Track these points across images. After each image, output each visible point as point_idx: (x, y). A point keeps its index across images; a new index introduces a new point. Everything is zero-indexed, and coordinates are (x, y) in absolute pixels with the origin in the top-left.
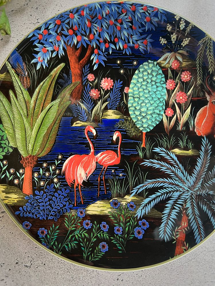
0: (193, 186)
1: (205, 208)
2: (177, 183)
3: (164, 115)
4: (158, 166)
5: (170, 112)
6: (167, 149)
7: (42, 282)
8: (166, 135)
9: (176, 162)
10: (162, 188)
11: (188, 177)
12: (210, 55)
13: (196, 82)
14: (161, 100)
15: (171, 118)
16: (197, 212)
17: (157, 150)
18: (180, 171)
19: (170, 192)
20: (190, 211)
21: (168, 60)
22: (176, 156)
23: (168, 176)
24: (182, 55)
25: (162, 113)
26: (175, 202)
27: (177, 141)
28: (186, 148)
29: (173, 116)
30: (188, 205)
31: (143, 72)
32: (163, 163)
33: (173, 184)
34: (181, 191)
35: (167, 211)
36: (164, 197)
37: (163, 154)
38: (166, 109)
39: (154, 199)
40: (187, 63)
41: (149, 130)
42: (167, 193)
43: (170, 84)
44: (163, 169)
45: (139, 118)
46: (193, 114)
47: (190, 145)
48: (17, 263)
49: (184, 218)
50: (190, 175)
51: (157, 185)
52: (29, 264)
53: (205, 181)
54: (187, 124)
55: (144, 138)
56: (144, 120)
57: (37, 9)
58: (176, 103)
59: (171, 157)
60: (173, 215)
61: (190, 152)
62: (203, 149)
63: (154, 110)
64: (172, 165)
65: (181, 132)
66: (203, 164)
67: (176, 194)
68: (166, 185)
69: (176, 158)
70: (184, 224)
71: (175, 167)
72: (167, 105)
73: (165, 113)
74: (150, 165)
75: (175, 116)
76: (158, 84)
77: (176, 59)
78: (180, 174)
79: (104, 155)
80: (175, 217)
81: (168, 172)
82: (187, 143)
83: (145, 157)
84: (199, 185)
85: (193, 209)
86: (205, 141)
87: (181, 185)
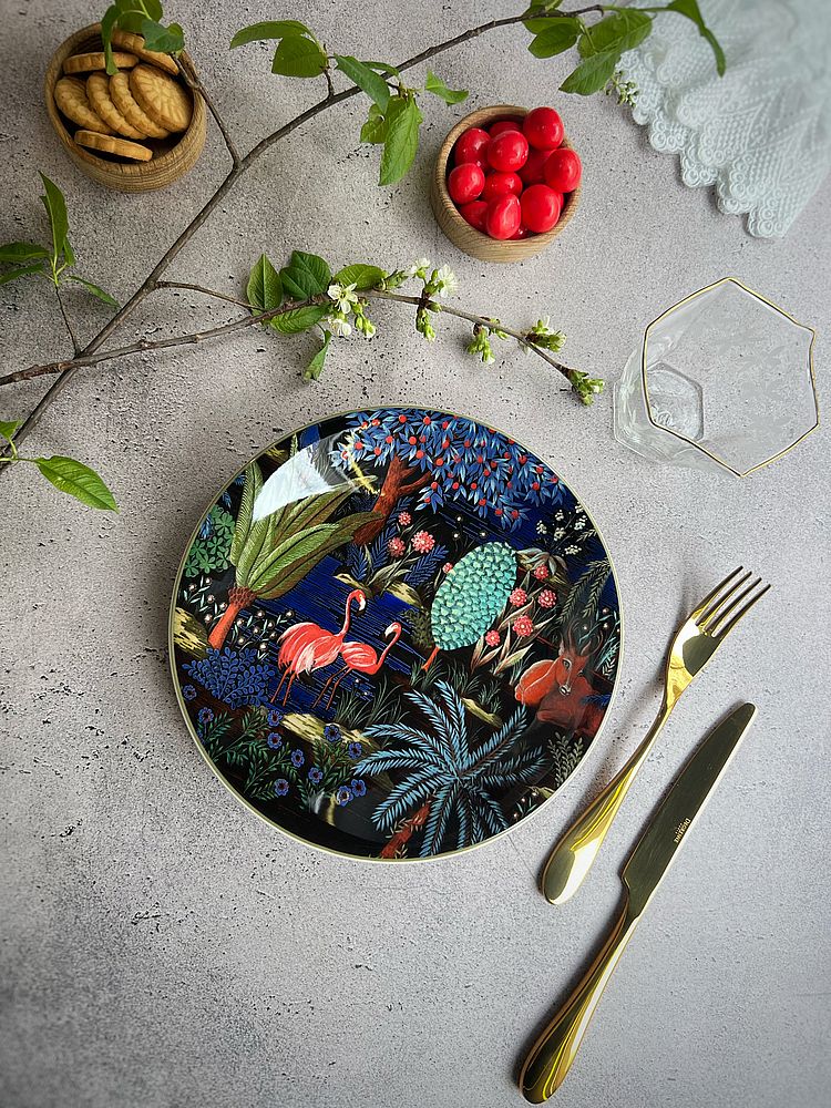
0: (465, 772)
1: (462, 812)
2: (443, 752)
3: (482, 637)
4: (429, 711)
5: (493, 638)
6: (458, 692)
7: (147, 795)
8: (468, 670)
9: (459, 720)
10: (416, 747)
11: (465, 754)
12: (596, 590)
13: (558, 616)
14: (491, 612)
15: (491, 649)
16: (447, 813)
17: (442, 685)
18: (458, 736)
19: (425, 761)
20: (438, 805)
21: (533, 559)
22: (466, 710)
23: (435, 735)
24: (558, 564)
25: (482, 633)
26: (424, 781)
27: (480, 689)
28: (487, 708)
29: (495, 647)
30: (441, 796)
31: (488, 554)
32: (439, 711)
33: (435, 751)
34: (441, 769)
35: (403, 787)
36: (411, 763)
37: (448, 698)
38: (490, 630)
39: (396, 759)
40: (559, 581)
41: (446, 649)
42: (420, 760)
43: (517, 596)
44: (435, 720)
45: (443, 621)
46: (527, 661)
47: (496, 706)
48: (124, 743)
49: (424, 810)
50: (470, 752)
51: (411, 739)
52: (143, 755)
53: (486, 773)
54: (508, 671)
55: (432, 656)
56: (448, 630)
57: (382, 356)
58: (511, 630)
59: (456, 708)
60: (409, 799)
61: (489, 717)
62: (511, 723)
63: (471, 621)
64: (451, 721)
65: (495, 678)
66: (498, 745)
67: (433, 770)
68: (425, 747)
69: (462, 714)
70: (418, 820)
71: (454, 727)
72: (495, 626)
73: (485, 635)
74: (418, 702)
75: (498, 650)
76: (499, 586)
77: (547, 565)
78: (456, 743)
79: (357, 649)
80: (411, 803)
81: (440, 729)
82: (493, 700)
83: (418, 687)
84: (474, 775)
85: (444, 805)
86: (520, 713)
87: (447, 759)
